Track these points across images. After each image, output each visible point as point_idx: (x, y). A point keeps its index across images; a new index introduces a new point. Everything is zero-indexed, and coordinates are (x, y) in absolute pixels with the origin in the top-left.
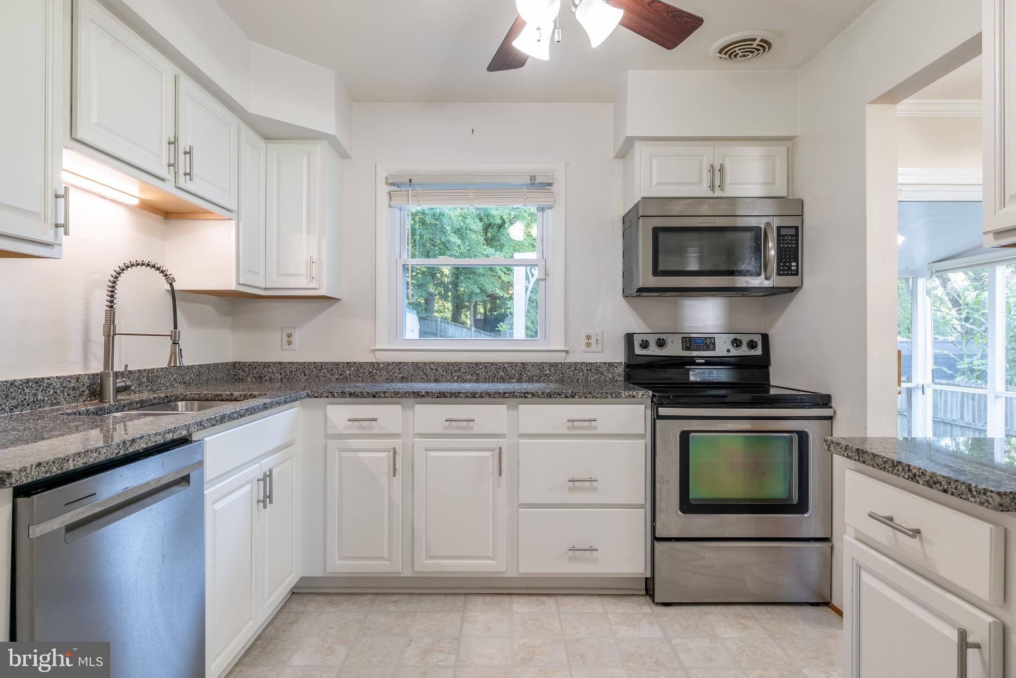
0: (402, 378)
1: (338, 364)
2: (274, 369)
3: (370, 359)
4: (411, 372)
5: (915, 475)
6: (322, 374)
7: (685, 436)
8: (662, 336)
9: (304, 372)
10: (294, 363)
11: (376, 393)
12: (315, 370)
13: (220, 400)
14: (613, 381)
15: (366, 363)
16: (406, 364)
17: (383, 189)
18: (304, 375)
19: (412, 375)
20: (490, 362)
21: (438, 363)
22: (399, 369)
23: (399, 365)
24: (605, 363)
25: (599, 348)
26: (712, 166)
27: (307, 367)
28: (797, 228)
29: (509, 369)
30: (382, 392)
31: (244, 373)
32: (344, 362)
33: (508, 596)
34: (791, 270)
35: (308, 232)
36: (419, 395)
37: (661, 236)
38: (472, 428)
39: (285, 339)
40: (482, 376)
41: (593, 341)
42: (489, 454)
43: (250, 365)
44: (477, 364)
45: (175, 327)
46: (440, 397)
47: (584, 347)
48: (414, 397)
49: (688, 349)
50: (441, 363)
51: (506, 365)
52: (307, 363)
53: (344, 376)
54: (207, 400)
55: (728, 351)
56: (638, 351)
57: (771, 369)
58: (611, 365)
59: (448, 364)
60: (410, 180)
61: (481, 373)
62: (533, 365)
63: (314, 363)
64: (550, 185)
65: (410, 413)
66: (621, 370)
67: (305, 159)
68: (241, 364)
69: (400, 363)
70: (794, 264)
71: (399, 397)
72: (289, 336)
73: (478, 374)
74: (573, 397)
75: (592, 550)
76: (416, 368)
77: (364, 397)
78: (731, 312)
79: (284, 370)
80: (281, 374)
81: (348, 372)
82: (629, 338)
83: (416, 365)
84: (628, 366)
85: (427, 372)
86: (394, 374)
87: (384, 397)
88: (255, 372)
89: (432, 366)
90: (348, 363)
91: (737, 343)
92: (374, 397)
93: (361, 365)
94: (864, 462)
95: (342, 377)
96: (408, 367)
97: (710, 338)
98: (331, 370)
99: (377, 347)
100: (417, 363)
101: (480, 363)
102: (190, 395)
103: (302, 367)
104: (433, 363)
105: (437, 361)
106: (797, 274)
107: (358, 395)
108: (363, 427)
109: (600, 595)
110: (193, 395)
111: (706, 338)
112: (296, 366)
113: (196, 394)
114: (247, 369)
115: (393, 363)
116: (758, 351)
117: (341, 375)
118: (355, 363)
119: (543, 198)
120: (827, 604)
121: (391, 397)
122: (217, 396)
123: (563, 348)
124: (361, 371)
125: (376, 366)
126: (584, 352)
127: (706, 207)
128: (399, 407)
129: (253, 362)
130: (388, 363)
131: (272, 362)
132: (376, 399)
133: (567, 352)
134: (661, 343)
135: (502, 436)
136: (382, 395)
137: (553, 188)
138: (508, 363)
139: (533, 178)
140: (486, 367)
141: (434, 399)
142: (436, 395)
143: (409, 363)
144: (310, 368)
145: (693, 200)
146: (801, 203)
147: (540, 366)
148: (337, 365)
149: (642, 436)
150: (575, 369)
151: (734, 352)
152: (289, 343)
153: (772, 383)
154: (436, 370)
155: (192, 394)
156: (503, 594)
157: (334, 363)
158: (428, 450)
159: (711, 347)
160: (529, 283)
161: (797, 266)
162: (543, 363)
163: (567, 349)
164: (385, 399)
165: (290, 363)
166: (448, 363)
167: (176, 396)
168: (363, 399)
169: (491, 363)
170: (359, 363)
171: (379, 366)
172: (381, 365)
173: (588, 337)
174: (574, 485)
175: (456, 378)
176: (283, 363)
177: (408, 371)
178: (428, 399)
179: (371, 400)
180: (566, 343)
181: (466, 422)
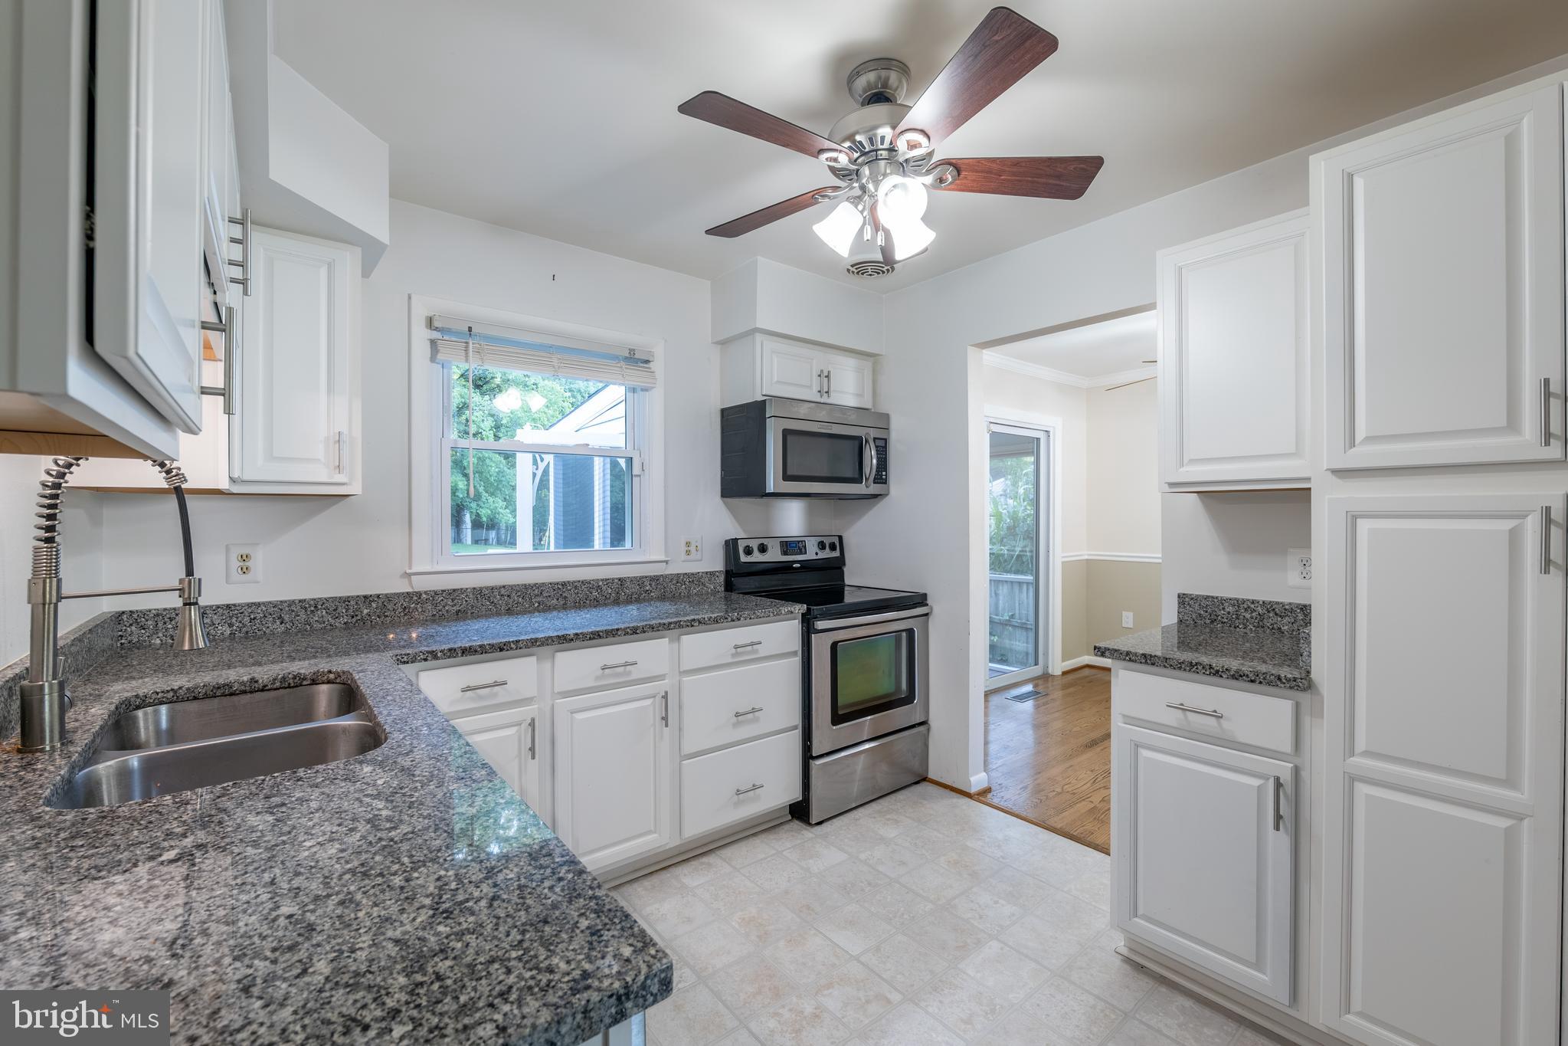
0: (458, 612)
1: (346, 600)
2: (216, 617)
3: (403, 587)
4: (471, 601)
5: (1217, 672)
6: (317, 619)
7: (834, 646)
8: (765, 542)
9: (280, 617)
10: (258, 605)
11: (505, 645)
12: (302, 613)
13: (226, 695)
14: (714, 593)
15: (398, 595)
16: (462, 591)
17: (421, 336)
18: (281, 624)
19: (472, 607)
20: (581, 579)
21: (512, 587)
22: (453, 600)
23: (453, 594)
24: (707, 573)
25: (699, 557)
26: (822, 371)
27: (287, 609)
28: (885, 440)
29: (604, 588)
30: (513, 642)
31: (143, 631)
32: (358, 596)
33: (665, 872)
34: (882, 479)
35: (330, 390)
36: (565, 639)
37: (789, 438)
38: (630, 673)
39: (236, 564)
40: (571, 599)
41: (692, 548)
42: (649, 702)
43: (158, 615)
44: (564, 584)
45: (190, 572)
46: (594, 638)
47: (683, 556)
48: (559, 643)
49: (785, 553)
50: (515, 586)
51: (601, 583)
52: (286, 602)
53: (359, 618)
54: (195, 698)
55: (817, 554)
56: (744, 558)
57: (845, 569)
58: (712, 574)
59: (526, 587)
60: (470, 329)
61: (568, 596)
62: (632, 580)
63: (300, 601)
64: (647, 362)
65: (547, 665)
66: (722, 578)
67: (323, 272)
68: (135, 616)
69: (454, 590)
70: (884, 473)
71: (539, 646)
72: (244, 558)
73: (566, 597)
74: (739, 619)
75: (755, 787)
76: (479, 596)
77: (486, 653)
78: (810, 514)
79: (237, 618)
80: (231, 625)
81: (366, 611)
82: (731, 546)
83: (479, 592)
84: (729, 574)
85: (496, 601)
86: (444, 607)
87: (516, 649)
88: (170, 626)
89: (503, 591)
90: (365, 597)
91: (822, 546)
92: (501, 650)
93: (389, 597)
94: (1153, 664)
95: (354, 620)
96: (466, 596)
97: (802, 541)
98: (335, 610)
99: (414, 570)
100: (481, 589)
101: (569, 582)
102: (154, 696)
103: (276, 609)
104: (504, 587)
105: (510, 584)
106: (885, 483)
107: (476, 651)
108: (481, 698)
109: (754, 835)
110: (160, 695)
111: (799, 542)
112: (264, 609)
113: (168, 691)
114: (150, 622)
115: (443, 591)
116: (836, 554)
117: (353, 617)
118: (378, 596)
119: (636, 376)
120: (925, 779)
121: (527, 647)
122: (219, 688)
123: (663, 558)
124: (389, 607)
125: (415, 598)
126: (684, 561)
127: (824, 413)
128: (533, 659)
129: (165, 609)
130: (436, 593)
131: (211, 607)
132: (504, 653)
133: (667, 562)
134: (763, 549)
135: (660, 677)
136: (513, 646)
137: (651, 365)
138: (602, 580)
139: (632, 351)
140: (576, 587)
141: (586, 642)
142: (588, 636)
143: (469, 590)
144: (293, 611)
145: (813, 405)
146: (886, 417)
147: (640, 581)
148: (344, 602)
149: (795, 653)
150: (678, 582)
151: (823, 555)
152: (245, 570)
153: (847, 582)
154: (508, 596)
155: (157, 693)
156: (656, 871)
157: (340, 598)
158: (575, 712)
159: (803, 550)
160: (537, 469)
161: (886, 475)
162: (643, 577)
163: (667, 559)
164: (519, 650)
165: (250, 605)
166: (525, 585)
167: (126, 703)
168: (484, 655)
169: (583, 582)
170: (386, 595)
171: (420, 598)
172: (424, 596)
173: (688, 544)
174: (738, 720)
175: (536, 605)
176: (234, 605)
177: (466, 601)
178: (578, 643)
179: (499, 654)
180: (666, 552)
181: (623, 667)
